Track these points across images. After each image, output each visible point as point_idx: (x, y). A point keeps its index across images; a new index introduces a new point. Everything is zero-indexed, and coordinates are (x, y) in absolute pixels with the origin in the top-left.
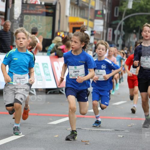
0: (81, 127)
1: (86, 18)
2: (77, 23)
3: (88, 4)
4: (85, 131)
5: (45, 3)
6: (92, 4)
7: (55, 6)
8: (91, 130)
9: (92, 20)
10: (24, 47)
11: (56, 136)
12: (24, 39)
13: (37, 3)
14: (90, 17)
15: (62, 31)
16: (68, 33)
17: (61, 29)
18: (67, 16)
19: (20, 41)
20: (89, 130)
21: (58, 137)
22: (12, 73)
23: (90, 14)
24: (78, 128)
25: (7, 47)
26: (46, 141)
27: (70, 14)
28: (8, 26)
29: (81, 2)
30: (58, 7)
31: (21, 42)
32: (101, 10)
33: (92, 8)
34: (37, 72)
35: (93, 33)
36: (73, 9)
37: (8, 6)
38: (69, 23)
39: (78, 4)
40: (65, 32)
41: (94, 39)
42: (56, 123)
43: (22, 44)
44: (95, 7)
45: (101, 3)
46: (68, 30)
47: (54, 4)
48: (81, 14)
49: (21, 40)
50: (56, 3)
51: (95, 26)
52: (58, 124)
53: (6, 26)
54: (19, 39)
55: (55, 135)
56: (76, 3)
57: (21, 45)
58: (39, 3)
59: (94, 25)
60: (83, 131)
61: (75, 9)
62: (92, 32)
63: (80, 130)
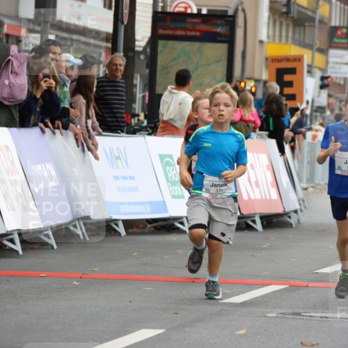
0: (301, 311)
1: (309, 46)
2: (287, 59)
3: (314, 12)
4: (310, 320)
5: (208, 11)
6: (323, 10)
7: (234, 17)
8: (326, 317)
9: (323, 51)
10: (226, 122)
11: (242, 332)
12: (227, 105)
13: (189, 11)
14: (318, 44)
15: (250, 79)
16: (265, 82)
17: (247, 74)
18: (261, 42)
19: (220, 111)
20: (321, 317)
21: (245, 334)
22: (202, 174)
23: (319, 37)
24: (294, 311)
25: (117, 117)
26: (216, 343)
27: (268, 37)
28: (119, 67)
29: (296, 7)
30: (240, 20)
31: (222, 113)
32: (343, 27)
33: (321, 22)
34: (171, 178)
35: (326, 82)
36: (278, 24)
37: (120, 18)
38: (267, 59)
39: (288, 13)
40: (257, 81)
41: (329, 96)
42: (239, 302)
43: (222, 115)
44: (330, 18)
45: (344, 9)
46: (265, 76)
47: (230, 12)
48: (297, 37)
49: (222, 107)
50: (236, 11)
51: (330, 65)
52: (244, 304)
53: (114, 68)
54: (216, 105)
55: (239, 330)
56: (284, 10)
57: (221, 117)
58: (195, 11)
59: (327, 62)
60: (307, 320)
61: (281, 24)
62: (323, 78)
63: (298, 317)
